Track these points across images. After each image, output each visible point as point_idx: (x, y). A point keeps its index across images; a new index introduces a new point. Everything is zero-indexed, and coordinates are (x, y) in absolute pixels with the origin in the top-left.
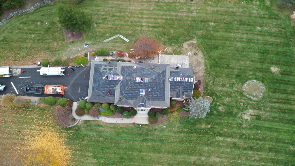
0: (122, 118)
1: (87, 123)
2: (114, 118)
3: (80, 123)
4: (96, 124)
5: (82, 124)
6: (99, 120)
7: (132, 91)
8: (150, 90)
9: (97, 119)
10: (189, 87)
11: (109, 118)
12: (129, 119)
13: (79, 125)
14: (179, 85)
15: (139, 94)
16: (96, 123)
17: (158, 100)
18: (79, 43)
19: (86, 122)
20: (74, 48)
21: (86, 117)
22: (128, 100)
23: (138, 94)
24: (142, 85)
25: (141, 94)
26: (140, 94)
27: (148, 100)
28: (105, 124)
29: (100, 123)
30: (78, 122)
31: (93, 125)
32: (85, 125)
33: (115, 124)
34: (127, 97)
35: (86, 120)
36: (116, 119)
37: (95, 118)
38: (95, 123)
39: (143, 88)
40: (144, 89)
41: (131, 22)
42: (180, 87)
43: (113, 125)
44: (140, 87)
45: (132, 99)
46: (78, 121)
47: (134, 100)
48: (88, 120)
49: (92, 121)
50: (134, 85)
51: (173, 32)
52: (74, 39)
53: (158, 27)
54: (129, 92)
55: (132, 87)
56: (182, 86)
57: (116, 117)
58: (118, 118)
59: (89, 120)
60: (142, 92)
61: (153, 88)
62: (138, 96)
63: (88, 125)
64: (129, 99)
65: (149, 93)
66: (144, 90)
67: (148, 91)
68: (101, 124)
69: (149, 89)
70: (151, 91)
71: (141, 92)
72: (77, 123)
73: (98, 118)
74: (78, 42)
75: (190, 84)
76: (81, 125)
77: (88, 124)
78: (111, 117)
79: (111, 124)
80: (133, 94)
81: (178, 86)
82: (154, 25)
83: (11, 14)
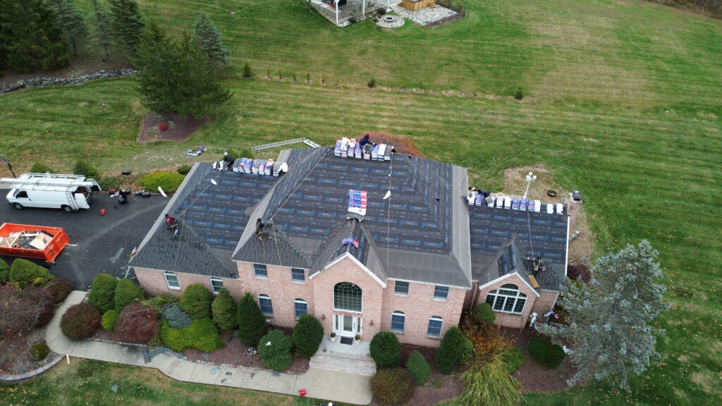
0: (251, 370)
1: (90, 375)
2: (218, 362)
3: (61, 371)
4: (127, 383)
5: (68, 375)
6: (149, 365)
7: (317, 194)
8: (388, 194)
9: (140, 362)
10: (550, 241)
11: (194, 361)
12: (283, 375)
13: (53, 377)
14: (508, 228)
15: (341, 212)
16: (129, 378)
17: (423, 248)
18: (174, 147)
19: (89, 367)
20: (152, 156)
21: (99, 350)
22: (292, 240)
23: (339, 212)
24: (357, 173)
25: (351, 209)
26: (347, 212)
27: (379, 243)
28: (167, 386)
29: (148, 379)
30: (53, 363)
31: (114, 384)
32: (80, 382)
33: (215, 388)
34: (290, 224)
35: (91, 361)
36: (225, 367)
37: (134, 356)
38: (126, 377)
39: (361, 186)
40: (364, 189)
41: (345, 120)
42: (509, 237)
43: (205, 393)
44: (350, 180)
45: (310, 235)
46: (58, 359)
47: (320, 242)
48: (101, 363)
49: (118, 366)
50: (328, 169)
51: (471, 146)
52: (163, 138)
53: (424, 134)
54: (302, 199)
55: (317, 177)
56: (518, 231)
57: (229, 362)
58: (236, 365)
59: (106, 363)
60: (358, 203)
61: (401, 186)
62: (337, 219)
63: (90, 384)
64: (296, 234)
65: (386, 208)
66: (364, 194)
67: (381, 200)
68: (153, 384)
69: (385, 192)
70: (393, 201)
71: (351, 203)
72: (47, 367)
73: (148, 359)
74: (173, 145)
75: (553, 226)
76: (59, 380)
77: (95, 379)
78: (205, 360)
79: (194, 389)
80: (318, 210)
81: (503, 229)
82: (411, 129)
83: (20, 83)
